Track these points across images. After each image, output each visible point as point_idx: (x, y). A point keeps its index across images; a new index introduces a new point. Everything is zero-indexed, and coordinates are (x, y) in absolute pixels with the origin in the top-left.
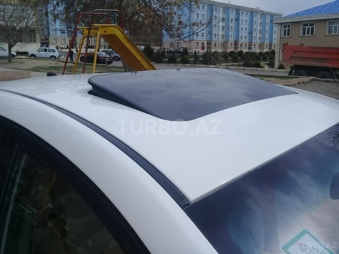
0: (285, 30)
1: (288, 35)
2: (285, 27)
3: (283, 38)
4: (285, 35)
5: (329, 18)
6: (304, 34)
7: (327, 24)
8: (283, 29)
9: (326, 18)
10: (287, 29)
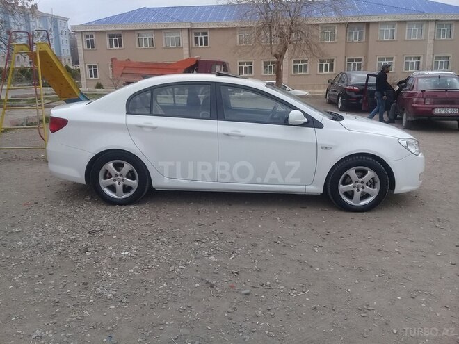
0: (88, 41)
1: (93, 47)
2: (87, 37)
3: (86, 50)
4: (88, 47)
5: (137, 29)
6: (111, 46)
7: (136, 35)
8: (85, 40)
9: (134, 29)
10: (90, 39)
